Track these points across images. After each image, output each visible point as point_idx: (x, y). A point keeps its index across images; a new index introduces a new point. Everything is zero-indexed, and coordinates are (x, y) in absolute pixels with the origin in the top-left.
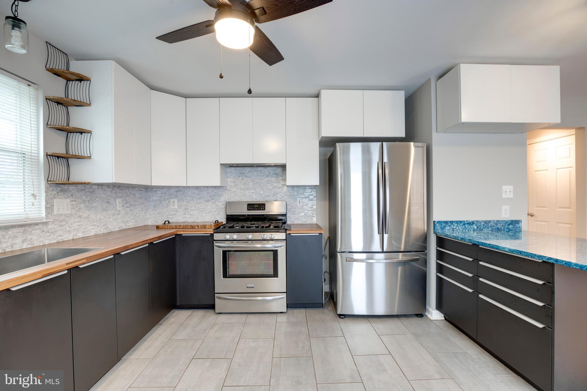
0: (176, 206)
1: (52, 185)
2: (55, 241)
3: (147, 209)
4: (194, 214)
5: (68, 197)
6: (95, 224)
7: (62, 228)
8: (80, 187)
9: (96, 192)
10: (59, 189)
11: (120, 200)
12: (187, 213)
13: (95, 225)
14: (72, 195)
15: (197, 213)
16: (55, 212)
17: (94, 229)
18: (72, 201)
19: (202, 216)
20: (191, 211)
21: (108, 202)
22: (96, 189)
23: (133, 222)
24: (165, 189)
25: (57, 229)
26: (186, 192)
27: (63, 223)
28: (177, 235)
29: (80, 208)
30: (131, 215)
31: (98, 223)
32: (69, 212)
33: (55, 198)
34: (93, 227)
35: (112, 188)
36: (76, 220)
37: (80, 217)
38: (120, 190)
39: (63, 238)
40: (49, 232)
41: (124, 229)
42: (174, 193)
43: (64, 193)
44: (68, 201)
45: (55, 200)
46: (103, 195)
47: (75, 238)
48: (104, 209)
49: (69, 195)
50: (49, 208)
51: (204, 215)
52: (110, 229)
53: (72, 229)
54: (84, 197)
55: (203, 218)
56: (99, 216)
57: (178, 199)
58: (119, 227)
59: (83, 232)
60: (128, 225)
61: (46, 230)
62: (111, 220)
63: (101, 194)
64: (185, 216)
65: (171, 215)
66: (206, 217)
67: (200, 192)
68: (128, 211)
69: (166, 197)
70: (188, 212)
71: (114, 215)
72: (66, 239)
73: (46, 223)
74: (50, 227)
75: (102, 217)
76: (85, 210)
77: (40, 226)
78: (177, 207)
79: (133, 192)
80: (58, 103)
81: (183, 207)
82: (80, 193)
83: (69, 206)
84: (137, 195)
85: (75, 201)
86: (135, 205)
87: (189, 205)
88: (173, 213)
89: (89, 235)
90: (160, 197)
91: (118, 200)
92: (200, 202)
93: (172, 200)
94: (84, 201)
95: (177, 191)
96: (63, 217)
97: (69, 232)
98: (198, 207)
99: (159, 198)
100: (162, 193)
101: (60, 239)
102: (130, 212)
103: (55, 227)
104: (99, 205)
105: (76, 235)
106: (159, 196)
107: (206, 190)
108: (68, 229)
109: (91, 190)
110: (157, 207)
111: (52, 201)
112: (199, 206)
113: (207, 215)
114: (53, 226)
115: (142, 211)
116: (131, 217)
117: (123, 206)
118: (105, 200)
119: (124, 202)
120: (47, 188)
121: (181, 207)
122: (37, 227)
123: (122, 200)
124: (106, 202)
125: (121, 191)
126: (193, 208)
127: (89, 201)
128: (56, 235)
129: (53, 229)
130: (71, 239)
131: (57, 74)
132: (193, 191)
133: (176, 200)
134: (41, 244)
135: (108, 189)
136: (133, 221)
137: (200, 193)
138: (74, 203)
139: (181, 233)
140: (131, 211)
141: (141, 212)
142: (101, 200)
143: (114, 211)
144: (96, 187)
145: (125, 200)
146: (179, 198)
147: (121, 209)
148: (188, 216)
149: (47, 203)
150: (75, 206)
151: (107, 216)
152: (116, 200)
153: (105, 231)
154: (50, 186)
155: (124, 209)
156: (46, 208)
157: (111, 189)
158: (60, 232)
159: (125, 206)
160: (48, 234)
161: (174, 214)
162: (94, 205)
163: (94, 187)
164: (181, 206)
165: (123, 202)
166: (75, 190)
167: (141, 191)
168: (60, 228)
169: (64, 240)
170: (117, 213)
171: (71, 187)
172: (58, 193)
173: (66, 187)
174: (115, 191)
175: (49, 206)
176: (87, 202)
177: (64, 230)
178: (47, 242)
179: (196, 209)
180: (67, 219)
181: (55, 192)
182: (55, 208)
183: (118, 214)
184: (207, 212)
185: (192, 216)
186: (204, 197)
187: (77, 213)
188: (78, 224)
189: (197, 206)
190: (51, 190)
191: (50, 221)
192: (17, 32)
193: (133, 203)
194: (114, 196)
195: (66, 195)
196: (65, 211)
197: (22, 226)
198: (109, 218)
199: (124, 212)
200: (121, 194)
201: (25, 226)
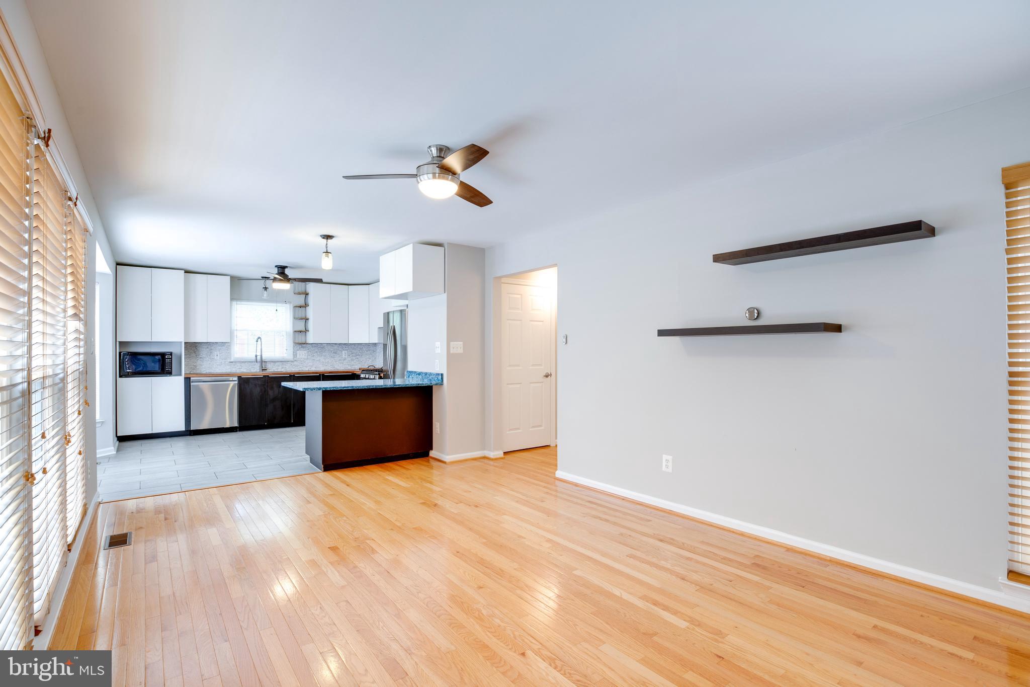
1: (296, 344)
3: (375, 358)
8: (314, 345)
9: (326, 348)
10: (301, 346)
14: (308, 349)
16: (298, 357)
18: (308, 352)
21: (336, 353)
25: (299, 364)
27: (302, 362)
33: (298, 350)
34: (322, 365)
35: (338, 345)
36: (311, 361)
37: (314, 360)
38: (346, 346)
43: (303, 348)
44: (306, 352)
45: (298, 352)
46: (332, 350)
48: (332, 356)
50: (295, 355)
52: (336, 368)
53: (308, 365)
54: (316, 350)
56: (328, 360)
59: (315, 368)
60: (353, 367)
61: (293, 365)
62: (338, 363)
63: (330, 349)
68: (353, 359)
71: (340, 360)
73: (293, 362)
74: (295, 363)
75: (330, 361)
76: (317, 357)
77: (290, 362)
79: (358, 347)
80: (300, 307)
82: (313, 348)
83: (306, 355)
84: (364, 349)
94: (317, 352)
96: (303, 359)
97: (306, 367)
101: (300, 369)
104: (327, 355)
108: (305, 365)
109: (321, 347)
111: (296, 352)
115: (368, 359)
116: (357, 362)
117: (349, 355)
119: (351, 353)
120: (294, 346)
122: (288, 362)
124: (334, 353)
128: (298, 367)
129: (297, 365)
130: (307, 370)
131: (299, 294)
138: (310, 353)
139: (355, 372)
140: (357, 358)
142: (329, 352)
143: (339, 358)
144: (326, 345)
147: (346, 357)
149: (293, 353)
150: (310, 355)
152: (342, 351)
153: (332, 369)
156: (293, 355)
158: (301, 366)
162: (324, 354)
163: (324, 345)
165: (349, 353)
166: (310, 347)
167: (368, 346)
171: (308, 345)
172: (300, 348)
173: (305, 345)
174: (341, 347)
176: (318, 353)
178: (293, 370)
180: (305, 360)
181: (298, 348)
182: (298, 355)
183: (344, 360)
187: (311, 358)
188: (312, 363)
190: (296, 347)
191: (295, 361)
192: (265, 292)
193: (360, 354)
194: (340, 349)
195: (305, 349)
196: (304, 357)
197: (281, 362)
198: (336, 362)
199: (349, 359)
200: (347, 348)
201: (283, 362)
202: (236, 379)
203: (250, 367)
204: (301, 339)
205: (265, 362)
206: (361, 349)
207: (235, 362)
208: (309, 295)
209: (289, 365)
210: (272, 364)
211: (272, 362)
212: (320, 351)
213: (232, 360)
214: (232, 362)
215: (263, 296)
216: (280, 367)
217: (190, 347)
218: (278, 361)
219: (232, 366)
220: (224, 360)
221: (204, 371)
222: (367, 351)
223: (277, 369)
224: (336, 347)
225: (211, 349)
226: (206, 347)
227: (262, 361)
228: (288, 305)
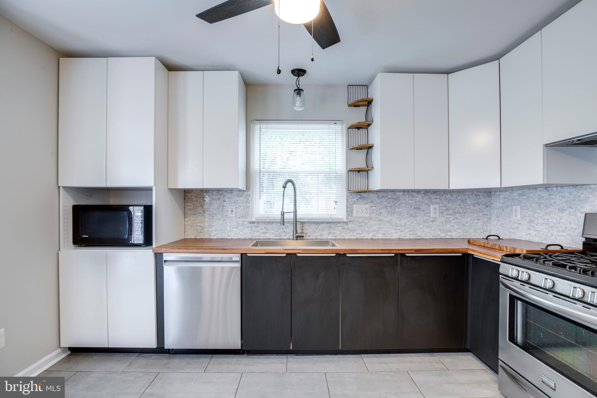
0: (519, 217)
1: (352, 193)
2: (354, 238)
3: (490, 219)
4: (541, 230)
5: (368, 203)
6: (398, 228)
7: (362, 228)
8: (381, 194)
9: (400, 198)
10: (359, 196)
11: (437, 206)
12: (532, 228)
13: (399, 230)
14: (372, 202)
15: (546, 229)
16: (354, 215)
17: (397, 233)
18: (372, 207)
19: (552, 236)
20: (537, 225)
21: (418, 209)
22: (401, 195)
23: (460, 233)
24: (508, 193)
25: (357, 228)
26: (531, 195)
27: (362, 224)
28: (468, 255)
29: (381, 213)
30: (455, 223)
31: (403, 227)
32: (368, 215)
33: (354, 204)
34: (396, 231)
35: (423, 193)
36: (376, 223)
37: (380, 220)
38: (437, 195)
39: (361, 236)
40: (348, 230)
41: (442, 238)
42: (518, 197)
43: (364, 200)
44: (368, 206)
45: (354, 205)
46: (411, 201)
47: (374, 238)
48: (411, 215)
49: (369, 201)
50: (349, 211)
51: (555, 233)
52: (420, 236)
53: (371, 230)
54: (385, 203)
55: (553, 237)
56: (405, 221)
57: (521, 207)
58: (434, 235)
59: (384, 234)
60: (450, 234)
61: (346, 228)
62: (421, 226)
63: (408, 200)
64: (530, 232)
65: (514, 229)
66: (559, 238)
67: (550, 195)
68: (451, 219)
69: (509, 204)
70: (534, 226)
71: (426, 221)
72: (365, 238)
73: (346, 223)
74: (349, 226)
75: (408, 223)
76: (386, 215)
77: (342, 224)
78: (520, 219)
79: (459, 198)
80: (359, 128)
81: (527, 218)
82: (381, 200)
83: (368, 211)
84: (469, 202)
85: (375, 207)
86: (465, 213)
87: (535, 215)
88: (516, 225)
89: (391, 238)
90: (503, 203)
91: (432, 207)
92: (550, 211)
93: (514, 208)
94: (386, 207)
95: (520, 195)
96: (362, 220)
97: (368, 232)
98: (546, 220)
99: (501, 205)
100: (505, 198)
101: (359, 236)
102: (454, 220)
103: (355, 226)
104: (404, 211)
105: (375, 236)
106: (501, 202)
107: (560, 192)
108: (367, 229)
109: (394, 197)
110: (499, 217)
111: (352, 206)
112: (549, 218)
113: (561, 234)
114: (352, 225)
115: (478, 220)
116: (455, 225)
117: (442, 213)
118: (413, 207)
119: (444, 208)
120: (347, 196)
121: (525, 219)
122: (339, 225)
123: (440, 207)
124: (415, 208)
125: (438, 197)
126: (540, 221)
127: (391, 207)
128: (355, 233)
129: (353, 228)
130: (370, 238)
131: (356, 105)
132: (540, 193)
133: (519, 208)
134: (342, 238)
135: (418, 195)
136: (459, 231)
137: (550, 197)
138: (374, 208)
139: (471, 252)
140: (457, 219)
141: (476, 221)
142: (407, 206)
143: (426, 218)
144: (401, 194)
145: (445, 206)
146: (522, 205)
147: (437, 215)
148: (534, 233)
149: (347, 208)
150: (374, 211)
151: (415, 222)
152: (429, 206)
153: (412, 237)
154: (351, 195)
155: (444, 216)
156: (347, 211)
157: (423, 195)
159: (445, 213)
160: (348, 231)
161: (517, 228)
162: (398, 210)
163: (398, 193)
164: (525, 217)
165: (441, 208)
166: (375, 197)
167: (476, 195)
168: (359, 228)
169: (363, 238)
170: (431, 220)
171: (371, 195)
172: (358, 200)
173: (366, 195)
174: (428, 197)
175: (349, 210)
176: (389, 208)
177: (363, 230)
178: (347, 237)
179: (543, 223)
180: (366, 221)
181: (355, 199)
182: (354, 211)
183: (433, 221)
184: (561, 229)
185: (539, 233)
186: (557, 203)
187: (377, 216)
188: (378, 226)
189: (547, 217)
190: (351, 197)
191: (350, 221)
192: (298, 98)
193: (461, 210)
194: (426, 202)
195: (365, 201)
196: (364, 215)
197: (328, 223)
198: (419, 224)
199: (442, 219)
200: (439, 200)
201: (330, 223)
202: (237, 258)
203: (279, 231)
204: (359, 183)
205: (303, 223)
206: (463, 201)
207: (258, 222)
208: (373, 103)
209: (340, 228)
210: (313, 226)
211: (314, 223)
212: (391, 204)
213: (254, 220)
214: (254, 223)
215: (294, 104)
216: (326, 233)
217: (195, 197)
218: (322, 223)
219: (254, 229)
220: (241, 219)
221: (213, 236)
222: (474, 206)
223: (321, 235)
224: (419, 198)
225: (224, 201)
226: (217, 197)
227: (296, 221)
228: (338, 127)
